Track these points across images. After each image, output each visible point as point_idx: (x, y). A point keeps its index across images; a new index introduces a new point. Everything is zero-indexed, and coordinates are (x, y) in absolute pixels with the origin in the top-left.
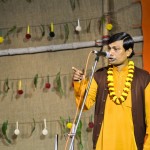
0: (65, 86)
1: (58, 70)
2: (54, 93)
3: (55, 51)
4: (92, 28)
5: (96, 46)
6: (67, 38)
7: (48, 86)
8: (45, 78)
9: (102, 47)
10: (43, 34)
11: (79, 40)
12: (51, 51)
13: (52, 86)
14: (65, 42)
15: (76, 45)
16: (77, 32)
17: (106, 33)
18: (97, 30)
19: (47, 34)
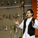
0: (12, 17)
1: (10, 13)
3: (9, 8)
4: (19, 3)
8: (7, 15)
10: (6, 4)
11: (15, 5)
12: (8, 8)
13: (8, 17)
14: (12, 6)
15: (14, 7)
17: (22, 4)
18: (20, 3)
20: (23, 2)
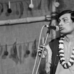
1: (15, 41)
2: (11, 60)
3: (12, 25)
5: (46, 20)
6: (22, 14)
7: (6, 54)
8: (4, 47)
9: (51, 21)
10: (2, 11)
11: (32, 15)
12: (8, 25)
13: (9, 54)
14: (20, 18)
16: (30, 9)
17: (54, 10)
18: (47, 8)
19: (5, 10)
20: (57, 4)
